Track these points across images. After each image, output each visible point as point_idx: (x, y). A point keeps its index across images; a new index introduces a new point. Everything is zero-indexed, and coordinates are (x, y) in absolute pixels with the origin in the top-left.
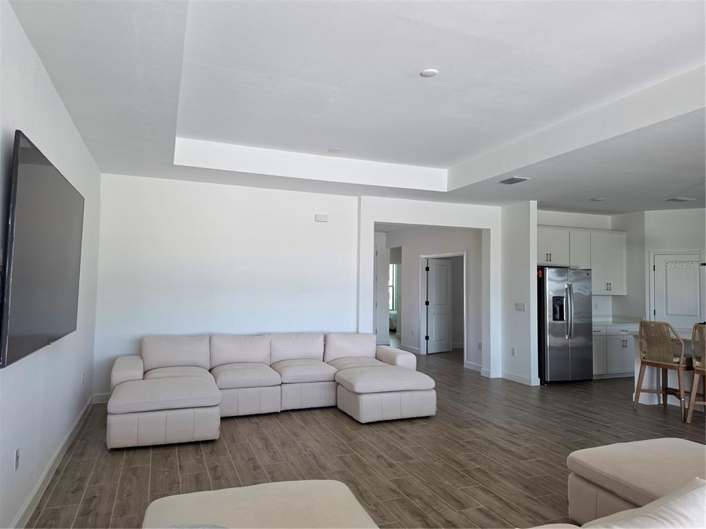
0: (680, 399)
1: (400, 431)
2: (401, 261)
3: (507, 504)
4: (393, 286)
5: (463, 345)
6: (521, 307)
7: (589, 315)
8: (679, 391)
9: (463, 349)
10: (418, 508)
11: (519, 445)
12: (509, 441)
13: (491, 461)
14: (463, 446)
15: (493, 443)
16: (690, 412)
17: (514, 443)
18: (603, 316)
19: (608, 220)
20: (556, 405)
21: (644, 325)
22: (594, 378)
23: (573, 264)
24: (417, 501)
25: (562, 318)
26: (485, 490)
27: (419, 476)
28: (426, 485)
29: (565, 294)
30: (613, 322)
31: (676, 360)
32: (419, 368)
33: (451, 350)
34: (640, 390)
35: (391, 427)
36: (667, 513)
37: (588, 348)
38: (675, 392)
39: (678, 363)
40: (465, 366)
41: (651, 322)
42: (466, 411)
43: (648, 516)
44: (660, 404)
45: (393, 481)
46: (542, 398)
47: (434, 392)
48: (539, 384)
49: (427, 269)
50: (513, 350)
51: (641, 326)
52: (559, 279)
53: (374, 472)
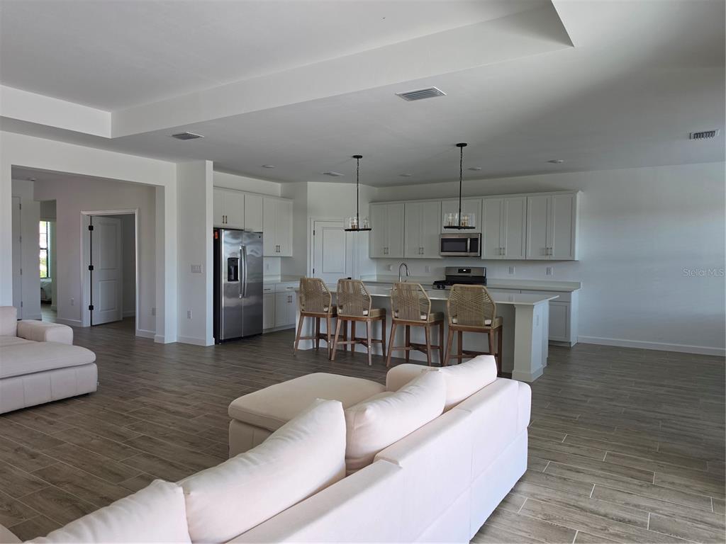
0: (327, 341)
1: (48, 416)
2: (56, 218)
3: (171, 465)
4: (47, 249)
5: (135, 313)
6: (197, 270)
7: (261, 275)
8: (327, 335)
9: (134, 317)
10: (67, 494)
11: (188, 405)
12: (178, 403)
13: (159, 426)
14: (127, 417)
15: (161, 408)
16: (334, 351)
17: (183, 404)
18: (273, 276)
19: (278, 187)
20: (228, 361)
21: (304, 282)
22: (264, 333)
23: (248, 227)
24: (67, 486)
25: (236, 279)
26: (148, 457)
27: (72, 459)
28: (79, 467)
29: (239, 256)
30: (282, 281)
31: (326, 309)
32: (77, 341)
33: (121, 319)
34: (299, 338)
35: (38, 414)
36: (292, 432)
37: (259, 306)
38: (324, 337)
39: (327, 312)
40: (136, 335)
41: (310, 279)
42: (133, 381)
43: (277, 438)
44: (314, 348)
45: (36, 473)
46: (217, 357)
47: (95, 365)
48: (214, 344)
49: (91, 228)
50: (189, 313)
51: (301, 283)
52: (234, 241)
53: (9, 469)
